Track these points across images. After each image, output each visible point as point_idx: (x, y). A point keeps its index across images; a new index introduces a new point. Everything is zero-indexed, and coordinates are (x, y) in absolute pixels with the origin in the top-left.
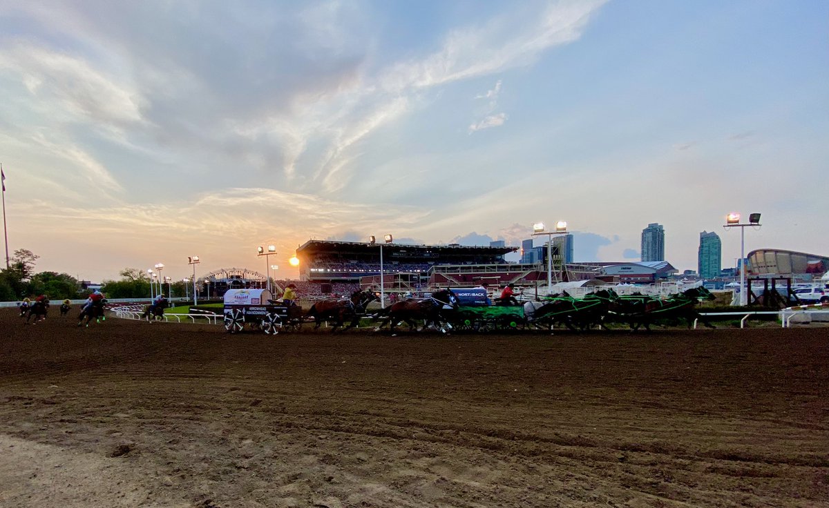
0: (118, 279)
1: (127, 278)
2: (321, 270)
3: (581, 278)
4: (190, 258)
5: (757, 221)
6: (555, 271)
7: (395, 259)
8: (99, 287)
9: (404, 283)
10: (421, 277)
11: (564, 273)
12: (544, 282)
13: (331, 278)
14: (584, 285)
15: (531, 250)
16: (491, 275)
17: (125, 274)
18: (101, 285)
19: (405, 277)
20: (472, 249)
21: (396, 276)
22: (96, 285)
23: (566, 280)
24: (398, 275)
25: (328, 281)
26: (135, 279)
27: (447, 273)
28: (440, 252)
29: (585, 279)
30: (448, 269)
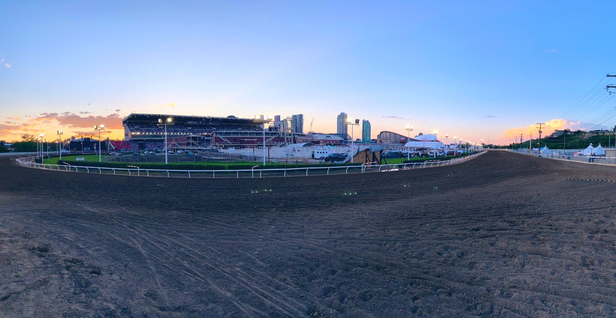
0: (20, 140)
1: (25, 140)
2: (138, 133)
3: (304, 142)
4: (58, 132)
5: (358, 123)
6: (289, 137)
7: (189, 125)
8: (10, 144)
9: (194, 142)
10: (206, 138)
11: (294, 138)
12: (282, 143)
13: (145, 139)
14: (304, 146)
15: (279, 122)
16: (252, 138)
17: (24, 137)
18: (12, 143)
19: (194, 138)
20: (241, 120)
21: (189, 138)
22: (8, 143)
23: (295, 142)
24: (190, 137)
25: (143, 140)
26: (30, 140)
27: (223, 136)
28: (221, 122)
29: (306, 142)
30: (224, 133)
